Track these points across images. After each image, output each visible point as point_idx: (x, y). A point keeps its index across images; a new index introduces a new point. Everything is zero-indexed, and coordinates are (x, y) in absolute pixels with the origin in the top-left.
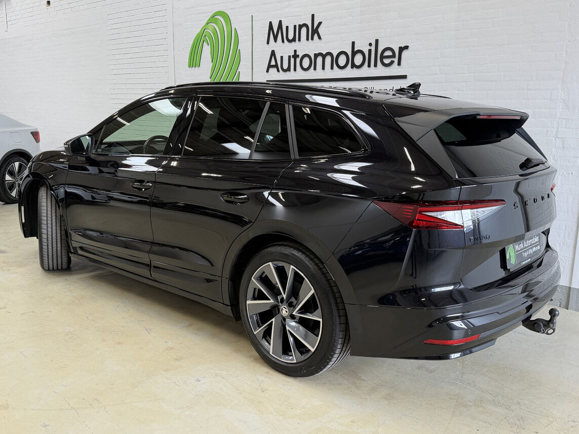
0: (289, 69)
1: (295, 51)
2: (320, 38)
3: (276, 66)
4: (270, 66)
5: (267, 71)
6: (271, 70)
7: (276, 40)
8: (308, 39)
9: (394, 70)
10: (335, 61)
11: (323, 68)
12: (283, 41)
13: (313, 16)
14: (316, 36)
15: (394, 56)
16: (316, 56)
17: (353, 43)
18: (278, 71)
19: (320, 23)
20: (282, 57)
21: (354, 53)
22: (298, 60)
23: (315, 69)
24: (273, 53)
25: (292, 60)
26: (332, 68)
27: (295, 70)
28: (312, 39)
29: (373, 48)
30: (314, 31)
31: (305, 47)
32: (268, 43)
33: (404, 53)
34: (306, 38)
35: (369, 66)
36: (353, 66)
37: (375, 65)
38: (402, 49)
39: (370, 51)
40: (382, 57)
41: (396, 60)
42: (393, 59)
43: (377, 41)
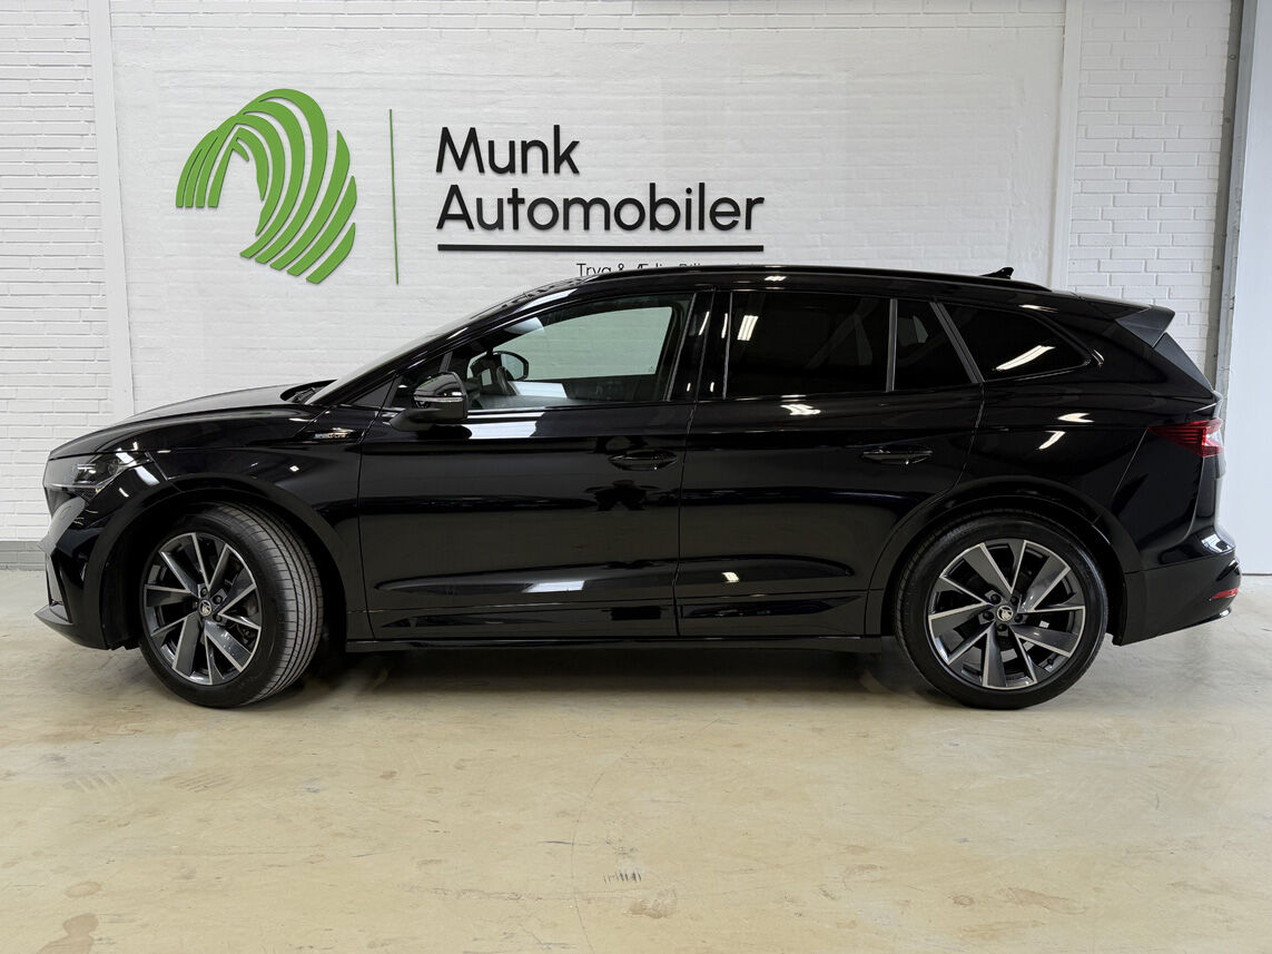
0: (499, 225)
1: (515, 191)
2: (575, 170)
3: (465, 217)
4: (445, 216)
5: (440, 226)
6: (449, 224)
7: (460, 163)
8: (545, 170)
9: (738, 236)
10: (613, 216)
11: (587, 227)
12: (481, 170)
13: (557, 129)
14: (565, 167)
15: (737, 213)
16: (568, 204)
17: (653, 186)
18: (471, 226)
19: (574, 145)
20: (479, 201)
21: (655, 205)
22: (523, 210)
23: (566, 227)
24: (455, 191)
25: (508, 209)
26: (607, 227)
27: (516, 226)
28: (557, 171)
29: (695, 198)
30: (562, 158)
31: (534, 183)
32: (439, 169)
33: (756, 210)
34: (541, 169)
35: (688, 227)
36: (654, 225)
37: (701, 227)
38: (751, 204)
39: (689, 202)
40: (714, 214)
41: (742, 220)
42: (736, 219)
43: (702, 186)
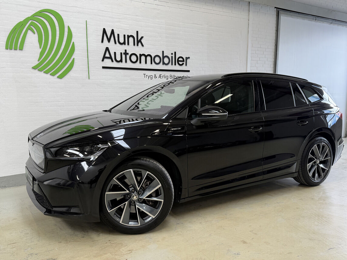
0: (121, 61)
1: (126, 50)
2: (143, 45)
3: (110, 58)
4: (104, 57)
5: (103, 60)
6: (105, 60)
7: (109, 40)
8: (134, 45)
9: (183, 68)
10: (153, 60)
11: (146, 63)
12: (115, 43)
13: (137, 32)
14: (140, 44)
15: (183, 61)
16: (141, 55)
17: (163, 52)
18: (112, 61)
19: (142, 37)
20: (115, 53)
21: (164, 57)
22: (128, 57)
23: (140, 62)
24: (107, 49)
25: (124, 56)
26: (151, 63)
27: (126, 62)
28: (138, 45)
29: (173, 56)
30: (139, 41)
31: (131, 49)
32: (102, 42)
33: (188, 60)
35: (172, 64)
36: (164, 63)
37: (175, 64)
38: (187, 58)
40: (178, 61)
41: (185, 63)
42: (183, 62)
43: (175, 53)
